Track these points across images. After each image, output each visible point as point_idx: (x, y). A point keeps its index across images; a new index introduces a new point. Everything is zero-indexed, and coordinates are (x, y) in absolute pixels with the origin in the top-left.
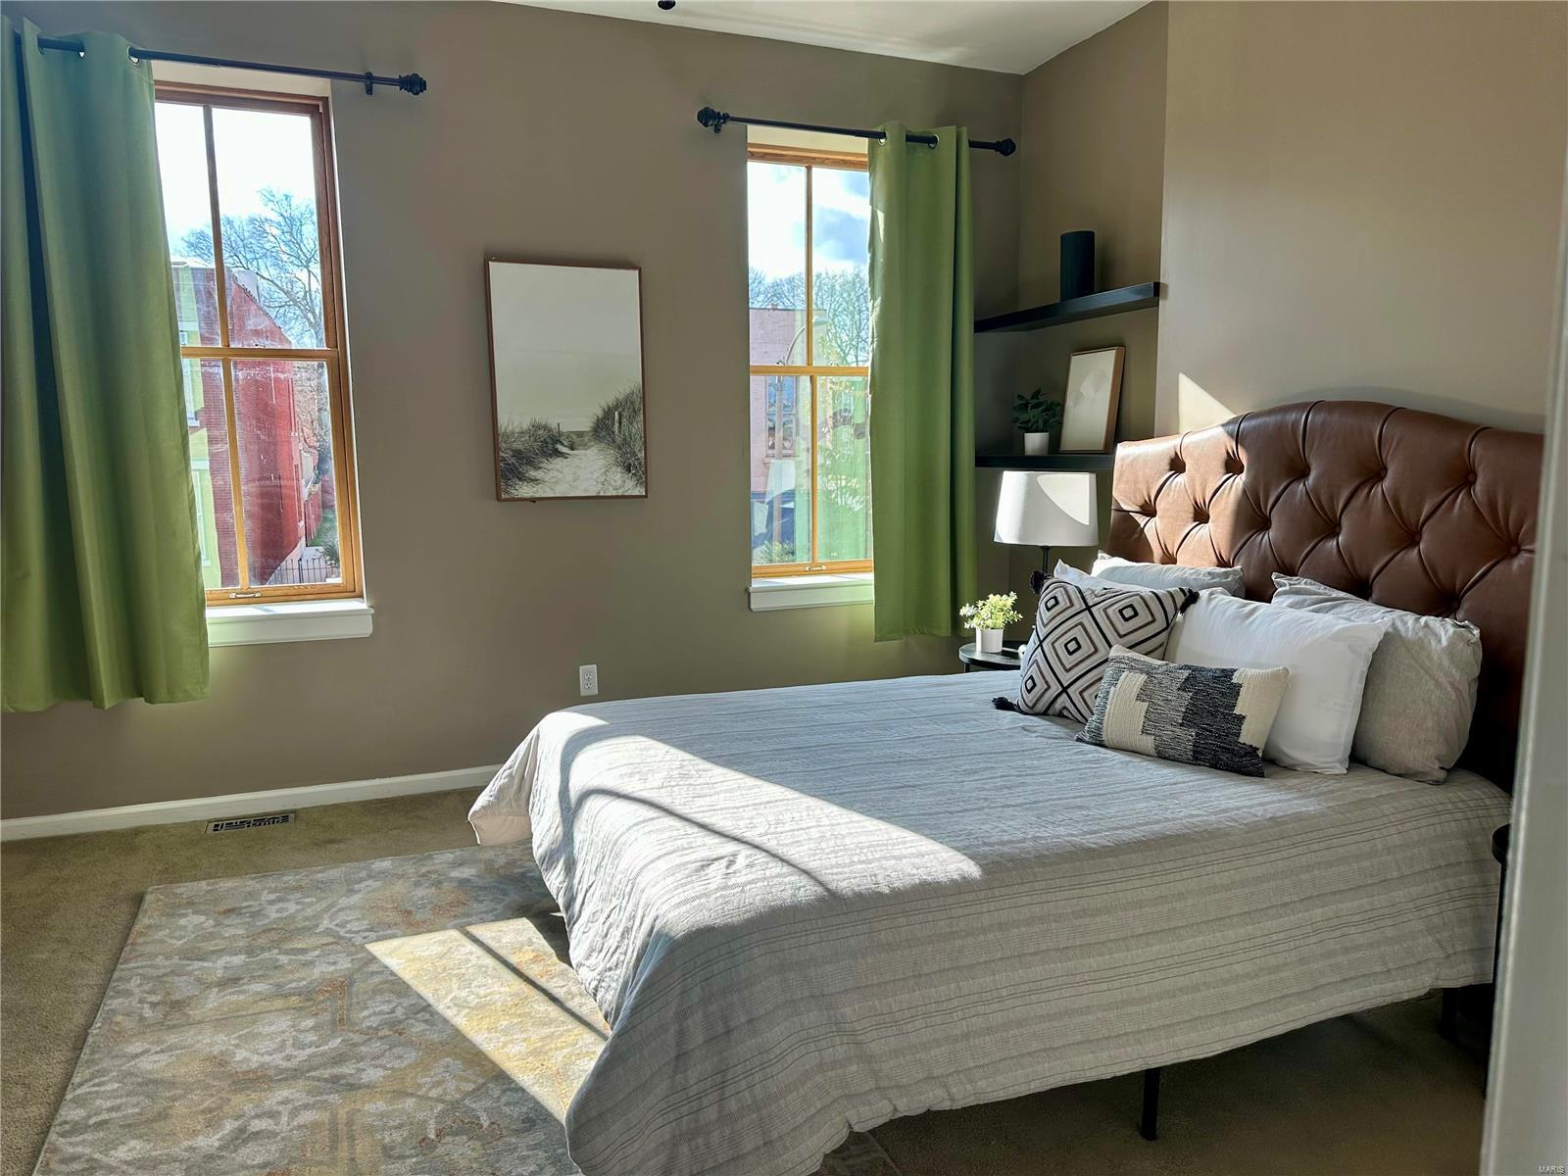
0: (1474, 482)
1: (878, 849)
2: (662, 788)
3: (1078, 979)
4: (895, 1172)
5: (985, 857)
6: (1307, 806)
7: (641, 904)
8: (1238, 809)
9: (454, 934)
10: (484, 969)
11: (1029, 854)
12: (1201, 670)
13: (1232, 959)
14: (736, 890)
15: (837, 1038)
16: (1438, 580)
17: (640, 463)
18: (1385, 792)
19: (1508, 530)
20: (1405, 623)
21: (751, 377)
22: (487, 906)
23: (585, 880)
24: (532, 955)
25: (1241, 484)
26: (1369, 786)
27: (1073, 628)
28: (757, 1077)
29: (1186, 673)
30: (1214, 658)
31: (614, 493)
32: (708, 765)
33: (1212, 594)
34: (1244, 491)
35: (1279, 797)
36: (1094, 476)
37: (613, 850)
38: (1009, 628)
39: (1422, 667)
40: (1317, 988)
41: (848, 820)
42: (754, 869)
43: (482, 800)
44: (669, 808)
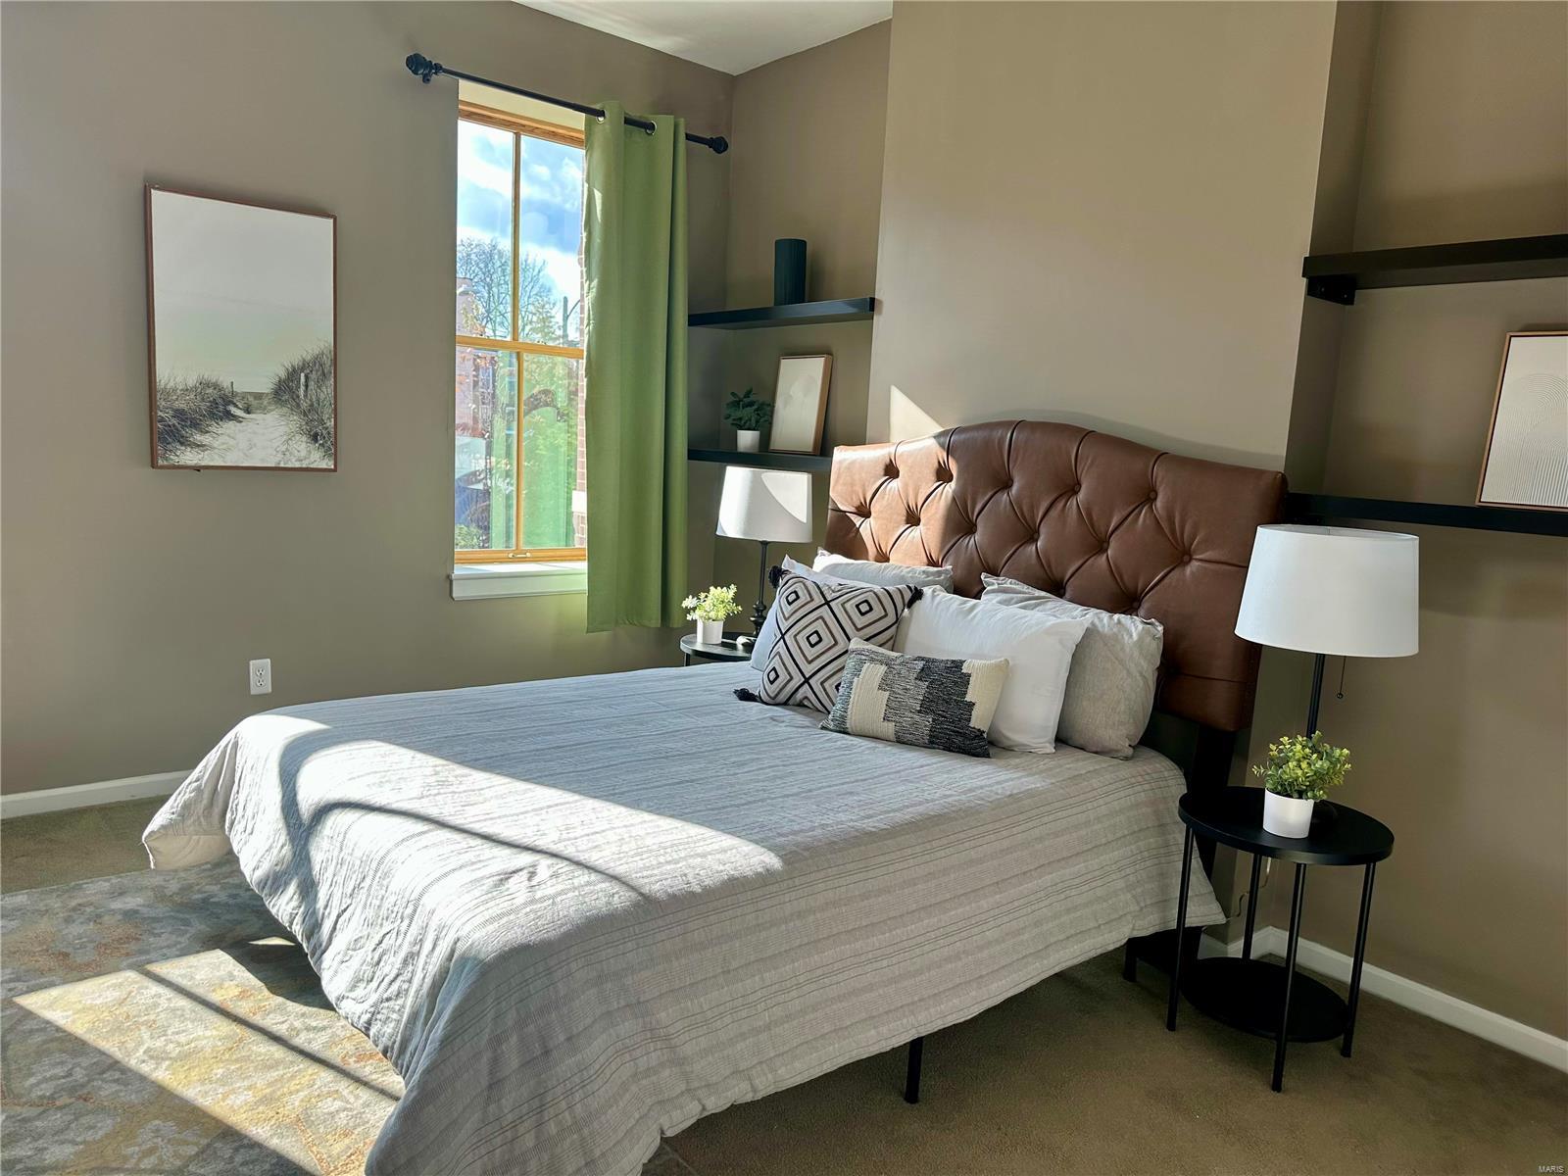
0: (1155, 499)
1: (681, 848)
2: (423, 797)
3: (863, 958)
4: (689, 1173)
5: (783, 847)
6: (1034, 783)
7: (433, 926)
8: (982, 787)
9: (132, 975)
10: (179, 1013)
11: (820, 841)
12: (934, 661)
13: (985, 927)
14: (545, 904)
15: (652, 1044)
16: (1124, 584)
17: (329, 433)
18: (1091, 769)
19: (1183, 543)
20: (1101, 620)
21: (457, 348)
22: (167, 939)
23: (335, 902)
24: (236, 992)
25: (951, 491)
26: (1076, 763)
27: (814, 621)
28: (577, 1096)
29: (921, 664)
30: (945, 650)
31: (297, 465)
32: (466, 771)
33: (934, 591)
34: (954, 499)
35: (1010, 776)
36: (811, 476)
37: (379, 869)
38: (729, 620)
39: (1116, 659)
40: (1048, 946)
41: (640, 820)
42: (560, 879)
43: (161, 818)
44: (440, 819)
